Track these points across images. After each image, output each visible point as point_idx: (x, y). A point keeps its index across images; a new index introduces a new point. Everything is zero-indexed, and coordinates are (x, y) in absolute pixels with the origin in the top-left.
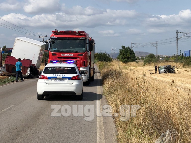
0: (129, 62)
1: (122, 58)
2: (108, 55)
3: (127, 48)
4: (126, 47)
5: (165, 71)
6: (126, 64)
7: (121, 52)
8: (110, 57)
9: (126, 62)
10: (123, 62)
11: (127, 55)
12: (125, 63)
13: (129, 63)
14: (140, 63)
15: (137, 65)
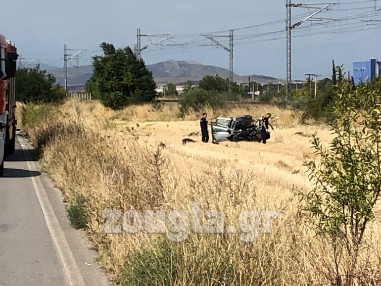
0: (127, 104)
1: (104, 90)
2: (50, 75)
3: (120, 52)
4: (116, 48)
5: (233, 136)
6: (118, 112)
7: (99, 66)
8: (57, 83)
9: (115, 104)
10: (106, 105)
11: (122, 80)
12: (115, 109)
13: (127, 110)
14: (166, 108)
15: (156, 115)
